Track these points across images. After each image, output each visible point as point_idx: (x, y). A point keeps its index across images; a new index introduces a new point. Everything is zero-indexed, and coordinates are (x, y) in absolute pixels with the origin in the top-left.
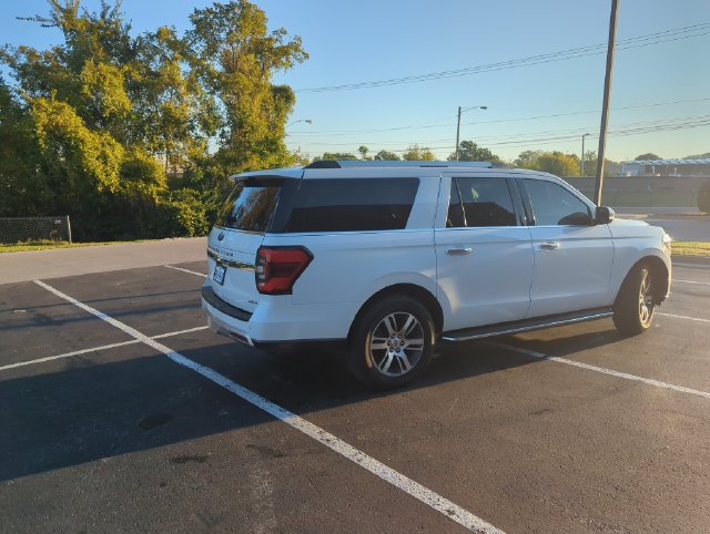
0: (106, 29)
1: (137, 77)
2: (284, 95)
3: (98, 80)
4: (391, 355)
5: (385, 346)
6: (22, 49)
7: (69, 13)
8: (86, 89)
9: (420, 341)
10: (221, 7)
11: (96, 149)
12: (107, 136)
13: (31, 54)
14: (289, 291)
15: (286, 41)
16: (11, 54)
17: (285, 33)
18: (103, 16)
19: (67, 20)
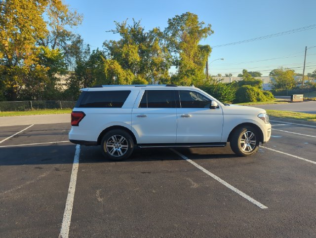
0: (135, 31)
1: (144, 48)
2: (206, 49)
3: (128, 51)
4: (115, 150)
5: (112, 146)
6: (111, 41)
7: (122, 27)
8: (123, 55)
9: (127, 146)
10: (178, 17)
11: (124, 76)
12: (129, 71)
13: (114, 42)
14: (77, 125)
15: (204, 26)
16: (108, 43)
17: (204, 23)
18: (134, 27)
19: (122, 30)
